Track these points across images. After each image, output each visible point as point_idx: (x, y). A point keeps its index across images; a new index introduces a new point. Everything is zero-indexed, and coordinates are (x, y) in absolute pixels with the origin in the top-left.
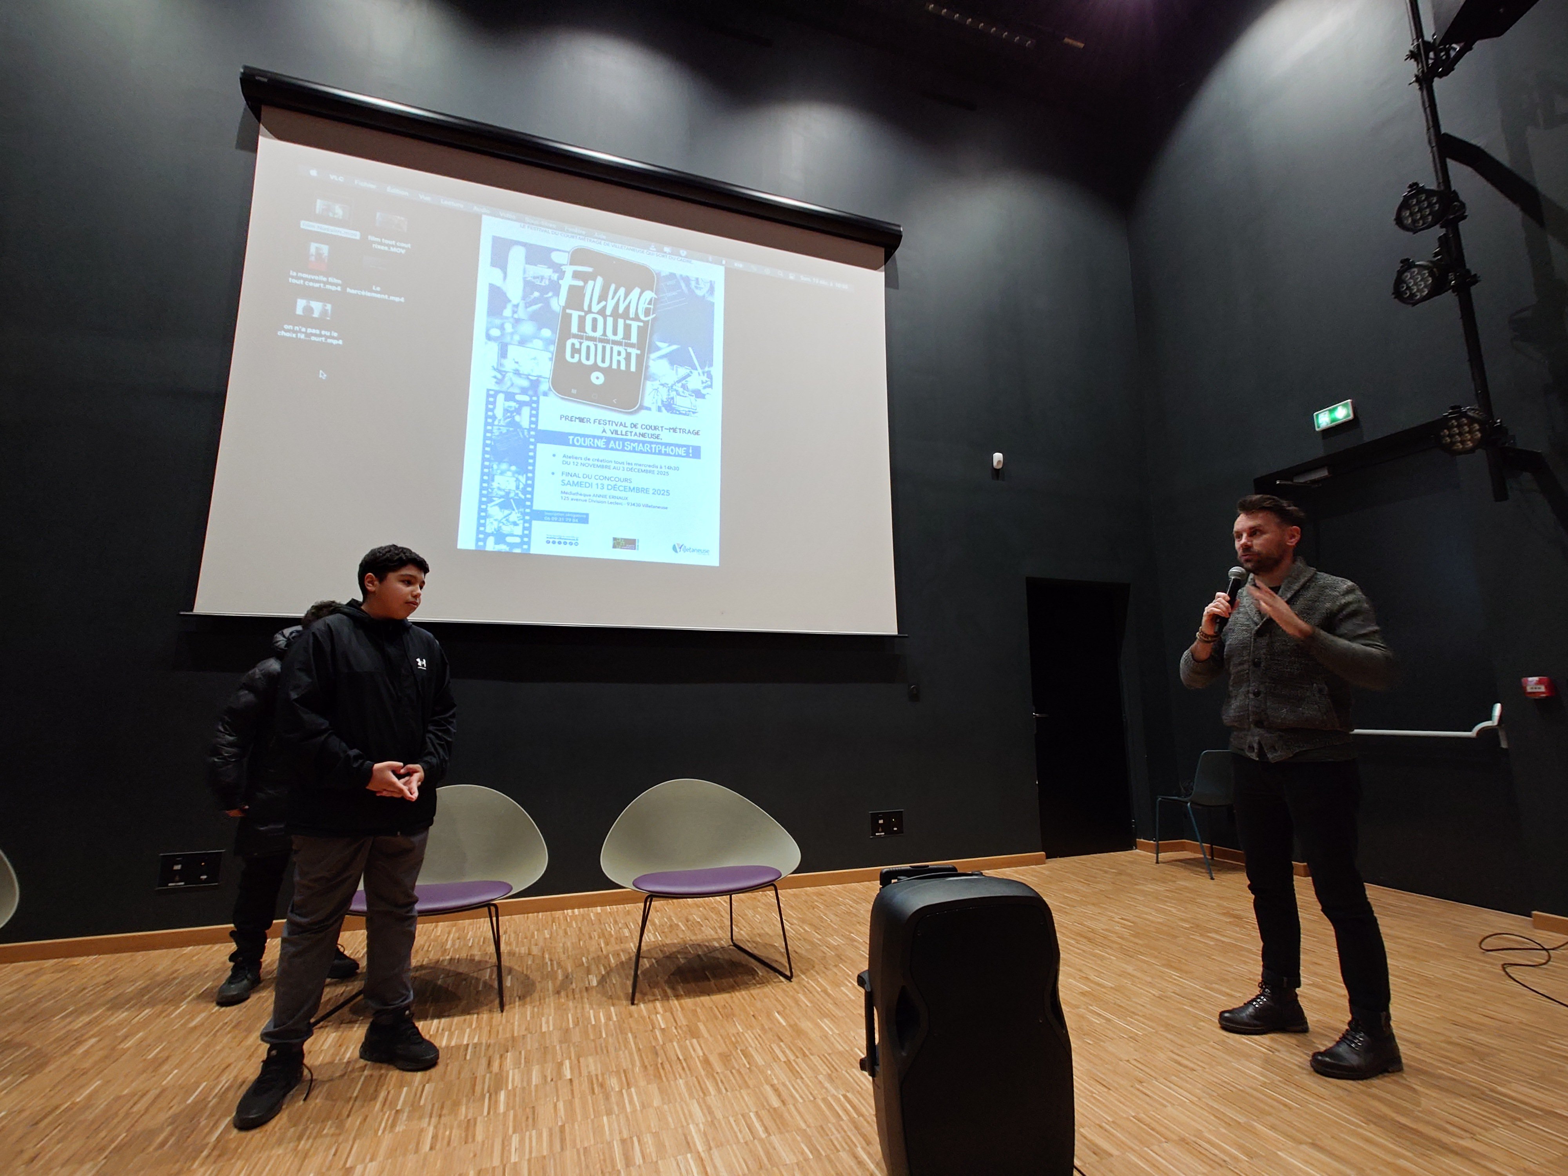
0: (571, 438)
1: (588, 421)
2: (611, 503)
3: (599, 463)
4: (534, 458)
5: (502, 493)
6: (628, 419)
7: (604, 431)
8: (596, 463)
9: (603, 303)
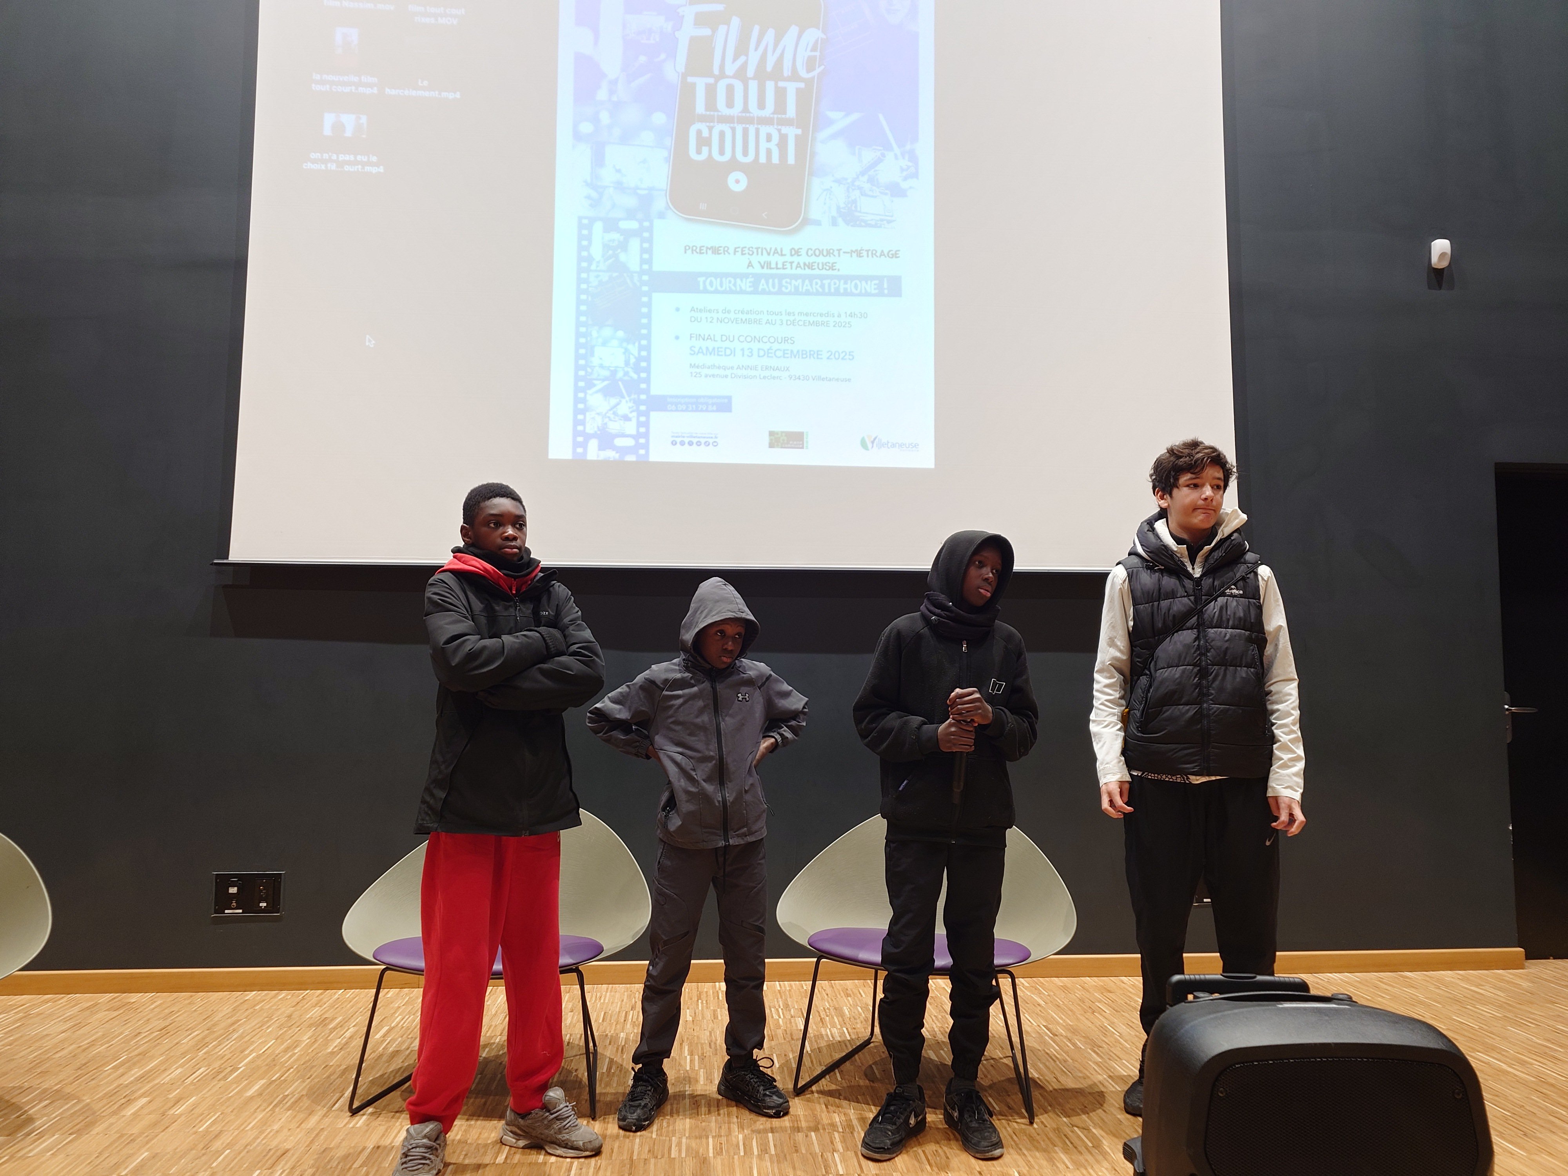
0: (701, 280)
1: (726, 250)
2: (764, 377)
3: (744, 317)
4: (649, 316)
5: (607, 373)
6: (786, 243)
7: (750, 265)
8: (740, 316)
9: (742, 59)
